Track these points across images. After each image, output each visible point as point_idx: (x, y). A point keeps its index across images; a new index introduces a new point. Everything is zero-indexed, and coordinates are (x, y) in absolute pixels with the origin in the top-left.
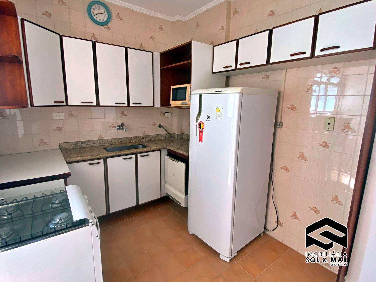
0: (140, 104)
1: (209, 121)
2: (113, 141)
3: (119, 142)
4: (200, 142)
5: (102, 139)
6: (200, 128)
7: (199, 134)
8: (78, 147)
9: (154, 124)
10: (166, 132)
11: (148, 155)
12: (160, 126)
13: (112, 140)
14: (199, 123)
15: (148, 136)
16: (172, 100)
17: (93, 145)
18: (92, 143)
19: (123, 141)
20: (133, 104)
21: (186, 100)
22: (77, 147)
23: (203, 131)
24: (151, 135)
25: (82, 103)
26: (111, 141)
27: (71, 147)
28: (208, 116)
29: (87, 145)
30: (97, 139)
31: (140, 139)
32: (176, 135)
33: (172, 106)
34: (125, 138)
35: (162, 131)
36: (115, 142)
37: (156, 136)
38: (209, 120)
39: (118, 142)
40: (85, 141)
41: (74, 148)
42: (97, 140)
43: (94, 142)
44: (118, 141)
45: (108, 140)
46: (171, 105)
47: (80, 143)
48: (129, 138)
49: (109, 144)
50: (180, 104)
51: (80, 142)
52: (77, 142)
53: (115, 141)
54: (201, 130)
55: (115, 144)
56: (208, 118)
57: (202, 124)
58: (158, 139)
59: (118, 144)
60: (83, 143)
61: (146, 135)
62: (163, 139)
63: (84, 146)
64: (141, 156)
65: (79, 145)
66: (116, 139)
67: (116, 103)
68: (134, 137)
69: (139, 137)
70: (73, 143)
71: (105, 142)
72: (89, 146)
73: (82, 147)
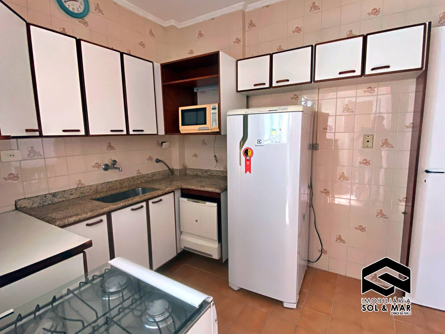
0: (143, 131)
1: (261, 146)
2: (99, 188)
3: (107, 187)
4: (248, 172)
5: (83, 186)
6: (246, 155)
7: (246, 163)
8: (47, 204)
9: (150, 159)
10: (167, 168)
11: (161, 200)
12: (158, 161)
13: (97, 186)
14: (245, 149)
15: (143, 176)
16: (182, 125)
17: (69, 198)
18: (68, 194)
19: (112, 186)
20: (134, 131)
21: (206, 124)
22: (45, 204)
23: (252, 158)
24: (147, 174)
25: (64, 131)
26: (95, 187)
27: (35, 205)
28: (259, 141)
29: (60, 198)
30: (75, 187)
31: (134, 181)
32: (179, 170)
33: (182, 132)
34: (115, 181)
35: (160, 168)
36: (101, 189)
37: (153, 174)
38: (260, 144)
39: (106, 189)
40: (58, 192)
41: (41, 205)
42: (76, 189)
43: (71, 192)
44: (106, 187)
45: (91, 186)
46: (180, 132)
47: (51, 196)
48: (121, 180)
49: (94, 193)
50: (198, 129)
51: (50, 194)
52: (45, 196)
53: (101, 187)
54: (248, 158)
55: (102, 192)
56: (259, 142)
57: (249, 150)
58: (156, 178)
59: (106, 191)
60: (54, 195)
61: (141, 174)
62: (162, 177)
63: (56, 200)
64: (153, 203)
65: (49, 199)
66: (102, 184)
67: (112, 131)
68: (127, 178)
69: (133, 178)
70: (39, 198)
71: (88, 190)
72: (64, 199)
73: (53, 202)
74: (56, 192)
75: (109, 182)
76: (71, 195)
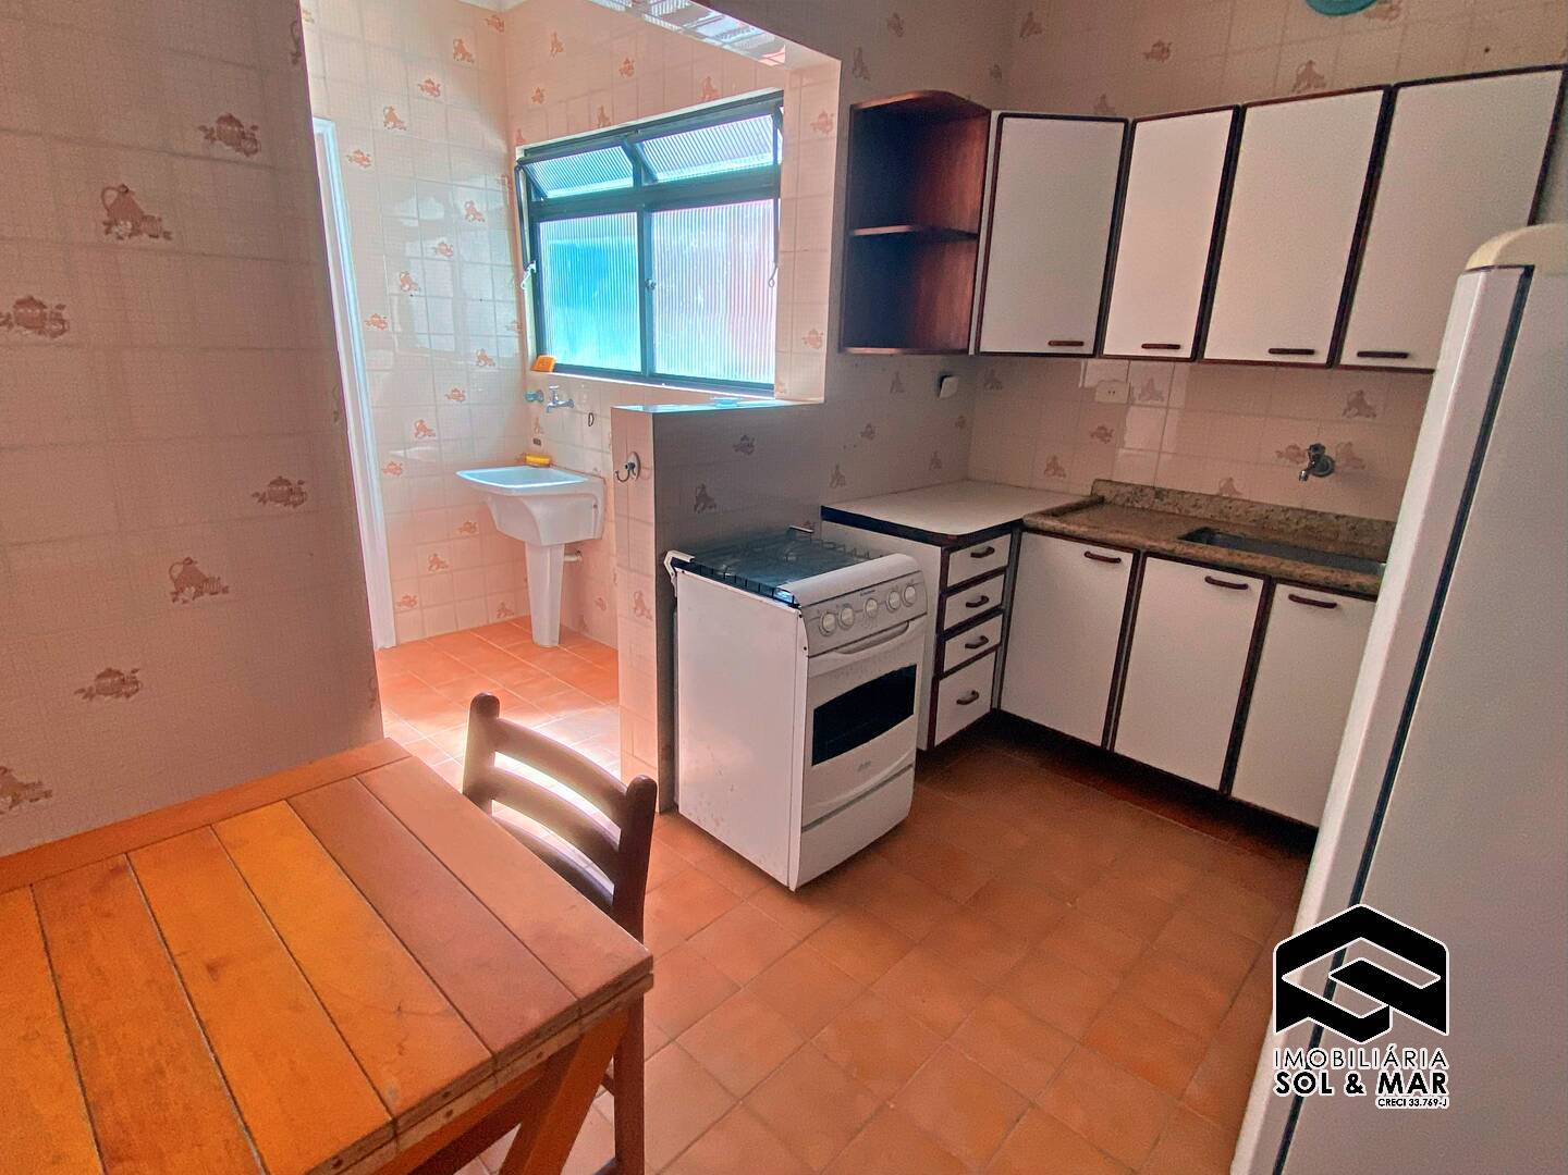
0: (1404, 356)
2: (1274, 518)
3: (1302, 525)
5: (1233, 496)
8: (1139, 506)
11: (1332, 606)
13: (1273, 509)
17: (1189, 512)
18: (1190, 502)
19: (1318, 526)
20: (1361, 354)
22: (1137, 505)
25: (1145, 346)
26: (1263, 512)
27: (1119, 501)
29: (1169, 504)
30: (1214, 492)
34: (1338, 517)
36: (1280, 522)
39: (1294, 527)
40: (1169, 491)
41: (1129, 504)
42: (1212, 498)
43: (1197, 499)
44: (1297, 523)
45: (1253, 504)
47: (1152, 493)
49: (1254, 524)
51: (1154, 488)
52: (1142, 488)
53: (1282, 517)
55: (1281, 531)
59: (1294, 534)
60: (1159, 493)
63: (1158, 505)
64: (1292, 597)
65: (1147, 497)
66: (1288, 509)
67: (1272, 351)
70: (1130, 489)
71: (1240, 512)
72: (1177, 512)
73: (1154, 508)
74: (1164, 490)
75: (1315, 512)
76: (1195, 506)
